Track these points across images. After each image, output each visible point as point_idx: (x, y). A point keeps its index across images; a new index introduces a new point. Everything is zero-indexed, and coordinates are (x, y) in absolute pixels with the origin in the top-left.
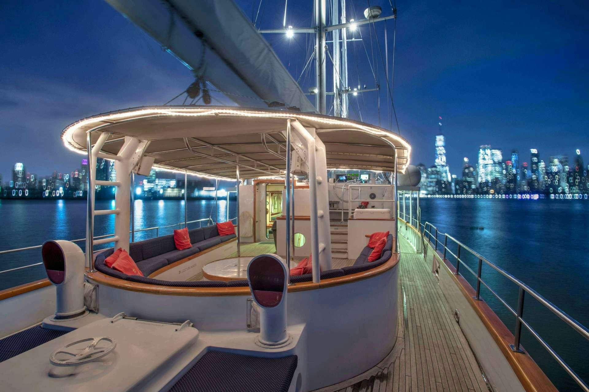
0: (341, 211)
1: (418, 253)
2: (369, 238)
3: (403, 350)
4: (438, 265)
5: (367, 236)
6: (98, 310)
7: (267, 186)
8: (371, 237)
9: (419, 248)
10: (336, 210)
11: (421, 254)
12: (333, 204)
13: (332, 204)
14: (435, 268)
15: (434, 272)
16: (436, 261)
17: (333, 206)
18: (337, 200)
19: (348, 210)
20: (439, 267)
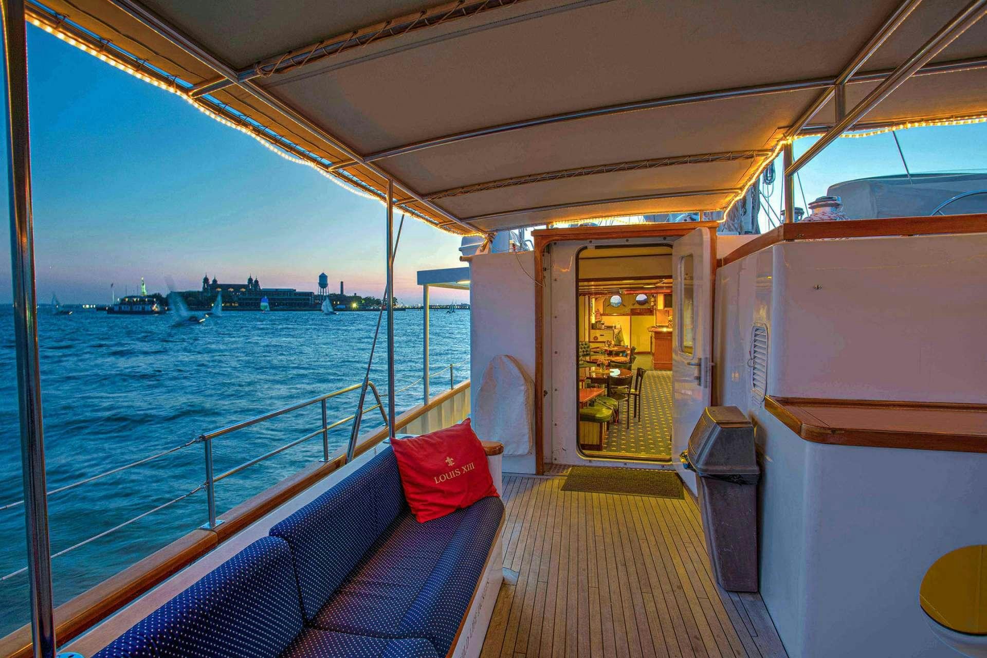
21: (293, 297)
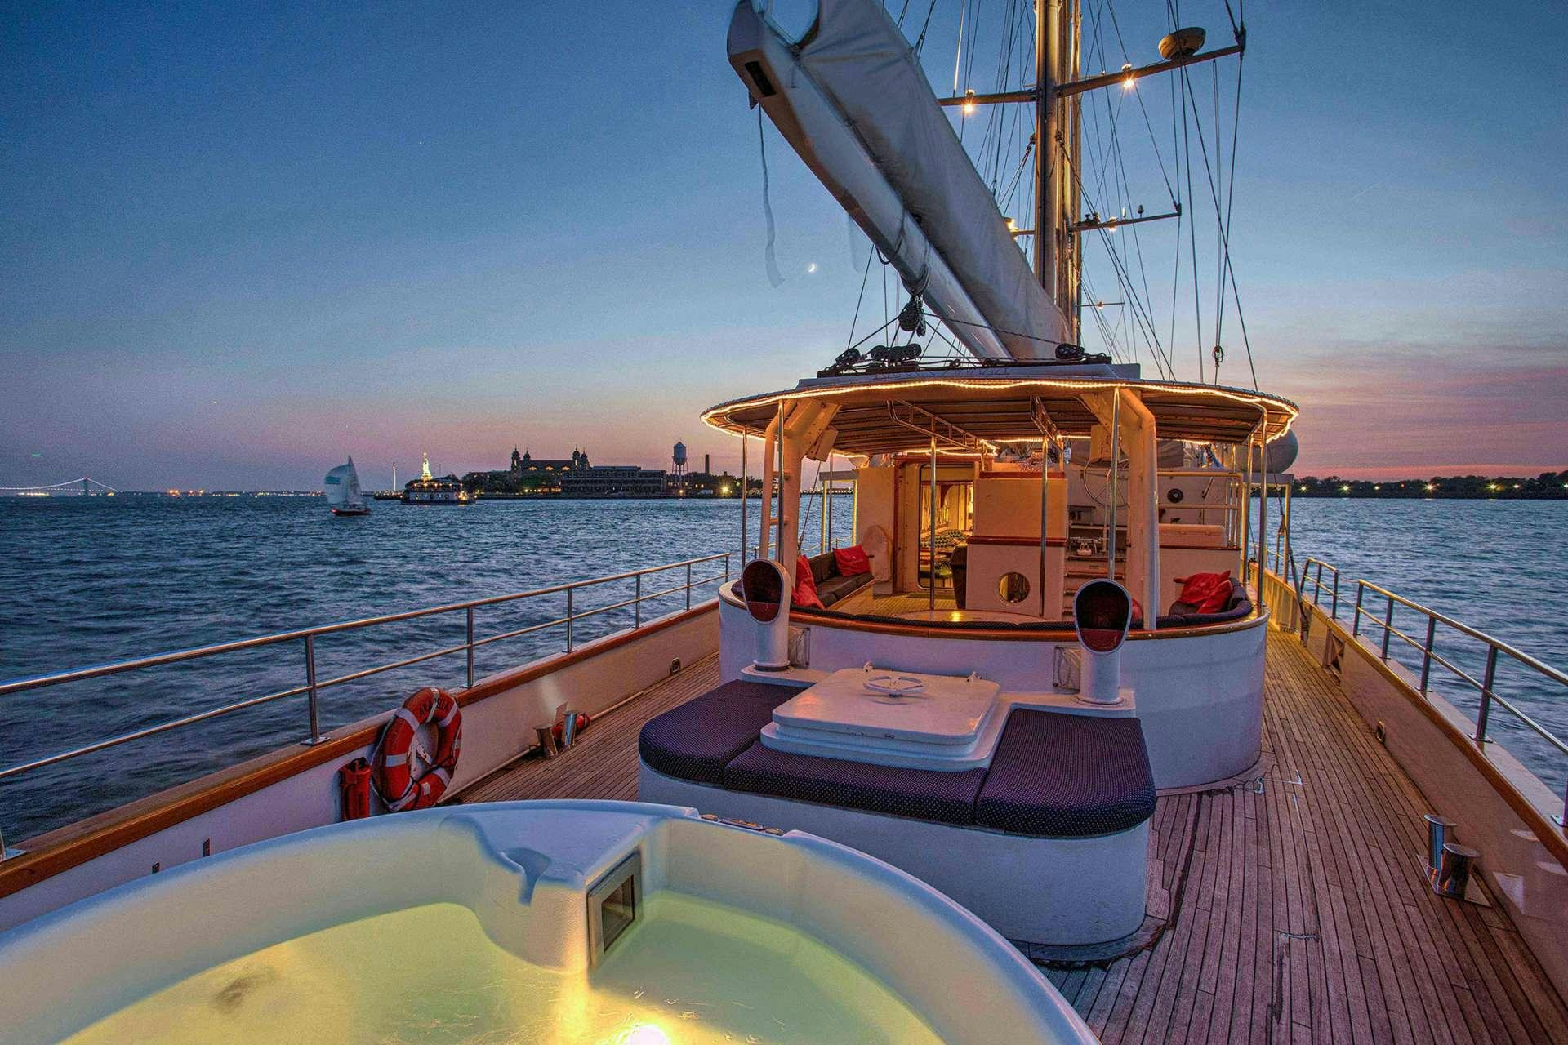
0: (1101, 528)
1: (1284, 630)
2: (1181, 586)
3: (1276, 767)
4: (1338, 650)
5: (1177, 581)
6: (807, 664)
7: (923, 470)
8: (1188, 583)
9: (1286, 619)
10: (1089, 525)
11: (1292, 633)
12: (1079, 513)
13: (1075, 512)
14: (1330, 654)
15: (1328, 667)
16: (1335, 643)
17: (1079, 518)
18: (1088, 503)
19: (1126, 526)
20: (1341, 654)
21: (637, 478)
